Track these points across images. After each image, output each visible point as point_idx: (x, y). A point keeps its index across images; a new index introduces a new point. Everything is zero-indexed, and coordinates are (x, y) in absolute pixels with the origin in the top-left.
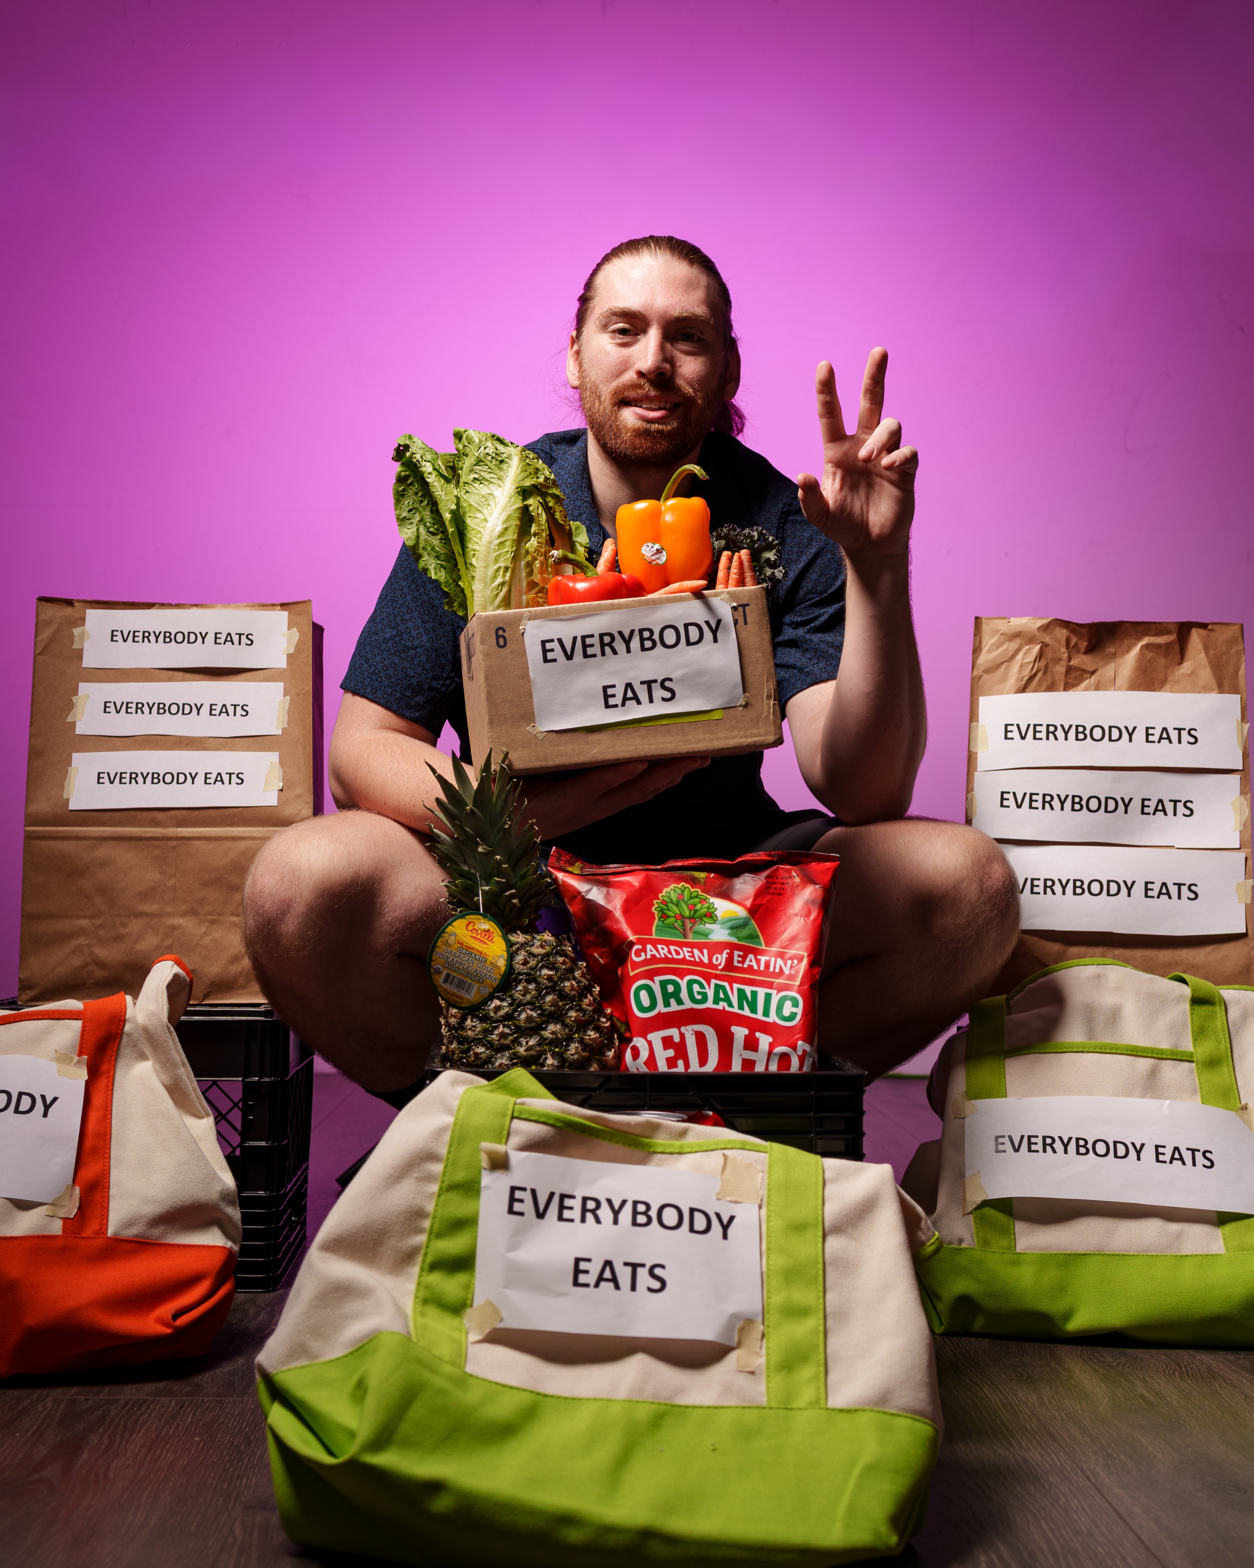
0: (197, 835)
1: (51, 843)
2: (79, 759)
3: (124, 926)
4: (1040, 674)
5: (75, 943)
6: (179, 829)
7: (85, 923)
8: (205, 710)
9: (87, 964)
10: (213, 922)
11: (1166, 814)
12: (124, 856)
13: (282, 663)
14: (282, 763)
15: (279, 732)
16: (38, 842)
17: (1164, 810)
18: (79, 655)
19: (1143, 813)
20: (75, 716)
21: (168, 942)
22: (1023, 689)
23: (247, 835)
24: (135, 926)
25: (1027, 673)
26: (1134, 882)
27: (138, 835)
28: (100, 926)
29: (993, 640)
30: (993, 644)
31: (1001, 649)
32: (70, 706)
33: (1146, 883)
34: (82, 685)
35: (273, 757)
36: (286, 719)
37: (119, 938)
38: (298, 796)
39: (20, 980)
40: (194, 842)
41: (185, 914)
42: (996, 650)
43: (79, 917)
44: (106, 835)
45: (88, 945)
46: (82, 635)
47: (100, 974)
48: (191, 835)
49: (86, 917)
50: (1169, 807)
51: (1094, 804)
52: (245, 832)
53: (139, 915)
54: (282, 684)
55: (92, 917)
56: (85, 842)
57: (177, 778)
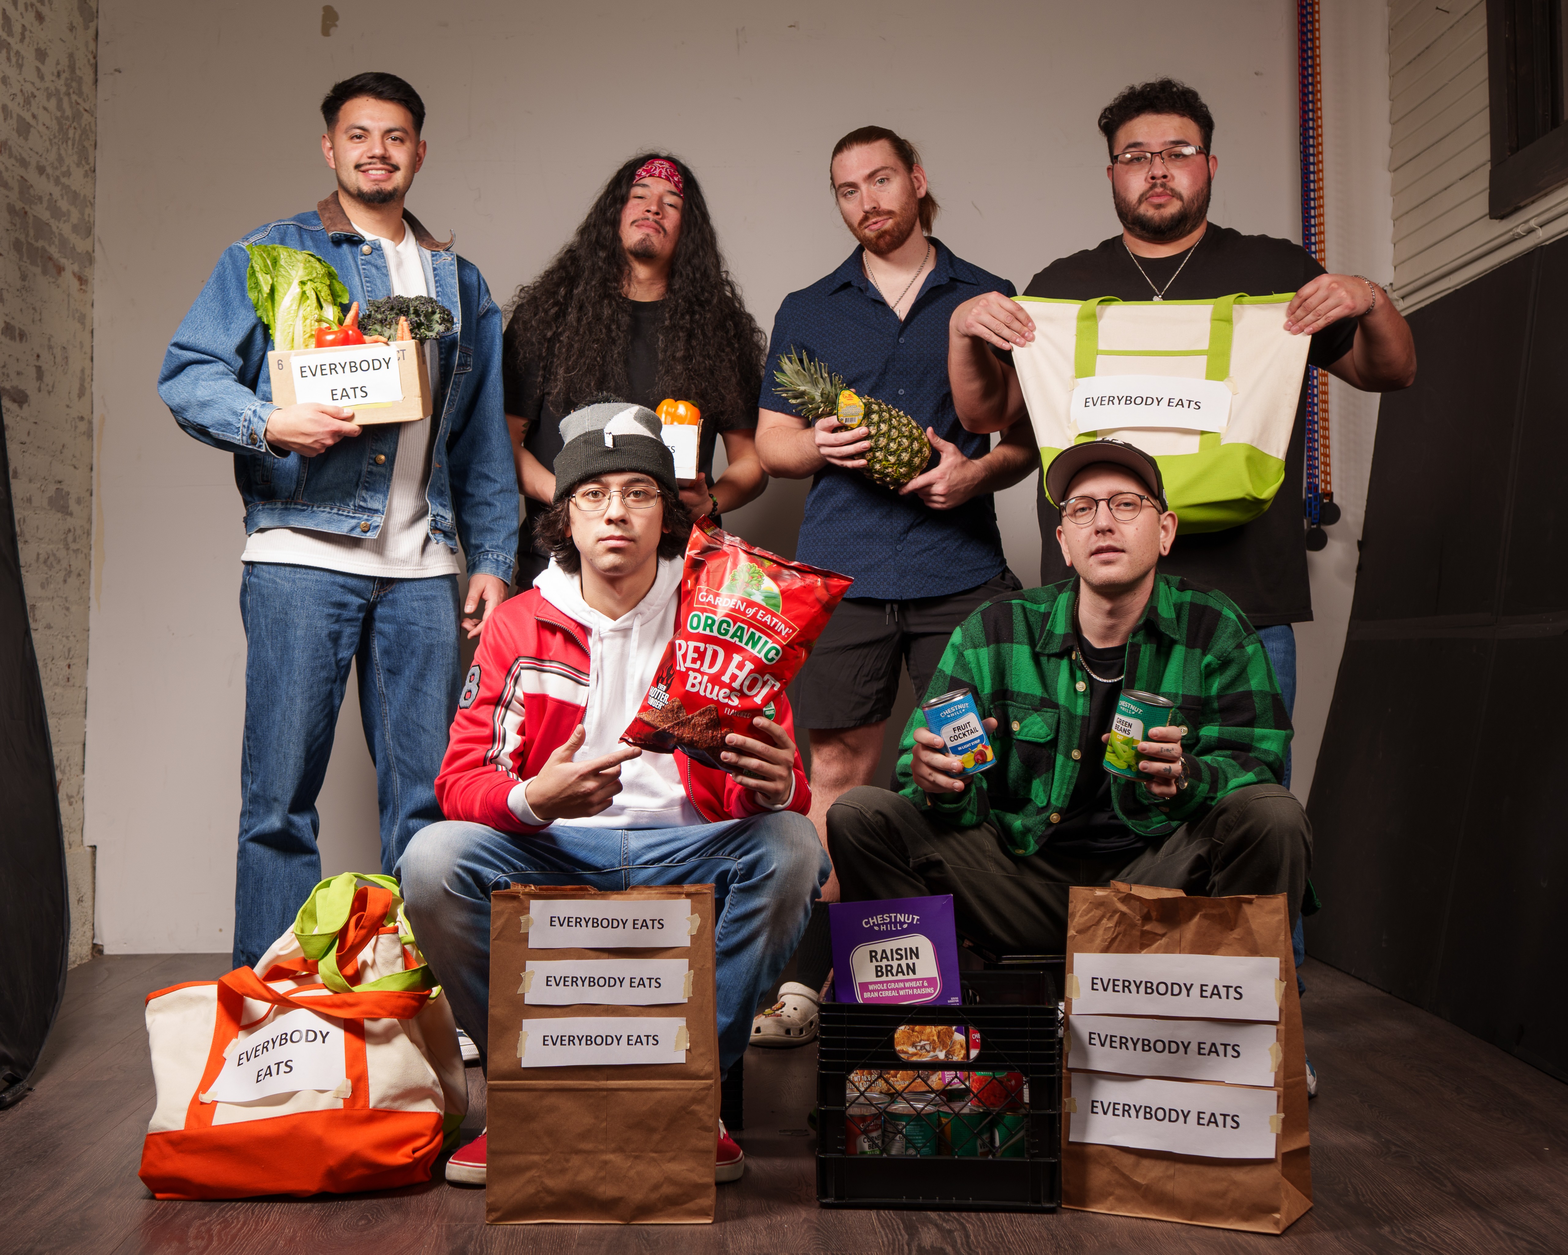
0: (622, 1087)
1: (508, 1094)
2: (528, 1024)
3: (567, 1161)
4: (1120, 937)
5: (529, 1175)
6: (609, 1082)
7: (536, 1158)
8: (626, 983)
9: (538, 1192)
10: (636, 1157)
11: (1218, 1055)
12: (566, 1104)
13: (687, 943)
14: (688, 1027)
15: (686, 1001)
16: (499, 1093)
17: (1217, 1052)
18: (525, 938)
19: (1199, 1054)
20: (524, 989)
21: (602, 1174)
22: (1106, 950)
23: (662, 1086)
24: (576, 1161)
25: (1109, 935)
26: (1189, 1112)
27: (576, 1087)
28: (548, 1161)
29: (1084, 907)
30: (1084, 910)
31: (1090, 915)
32: (519, 980)
33: (1199, 1113)
34: (529, 963)
35: (680, 1022)
36: (691, 990)
37: (563, 1171)
38: (702, 1055)
39: (488, 1205)
40: (621, 1093)
41: (614, 1151)
42: (1086, 915)
43: (531, 1153)
44: (551, 1087)
45: (539, 1176)
46: (528, 920)
47: (549, 1199)
48: (618, 1087)
49: (537, 1153)
50: (1221, 1049)
51: (1159, 1046)
52: (664, 1084)
53: (578, 1152)
54: (687, 960)
55: (541, 1154)
56: (535, 1093)
57: (606, 1040)
